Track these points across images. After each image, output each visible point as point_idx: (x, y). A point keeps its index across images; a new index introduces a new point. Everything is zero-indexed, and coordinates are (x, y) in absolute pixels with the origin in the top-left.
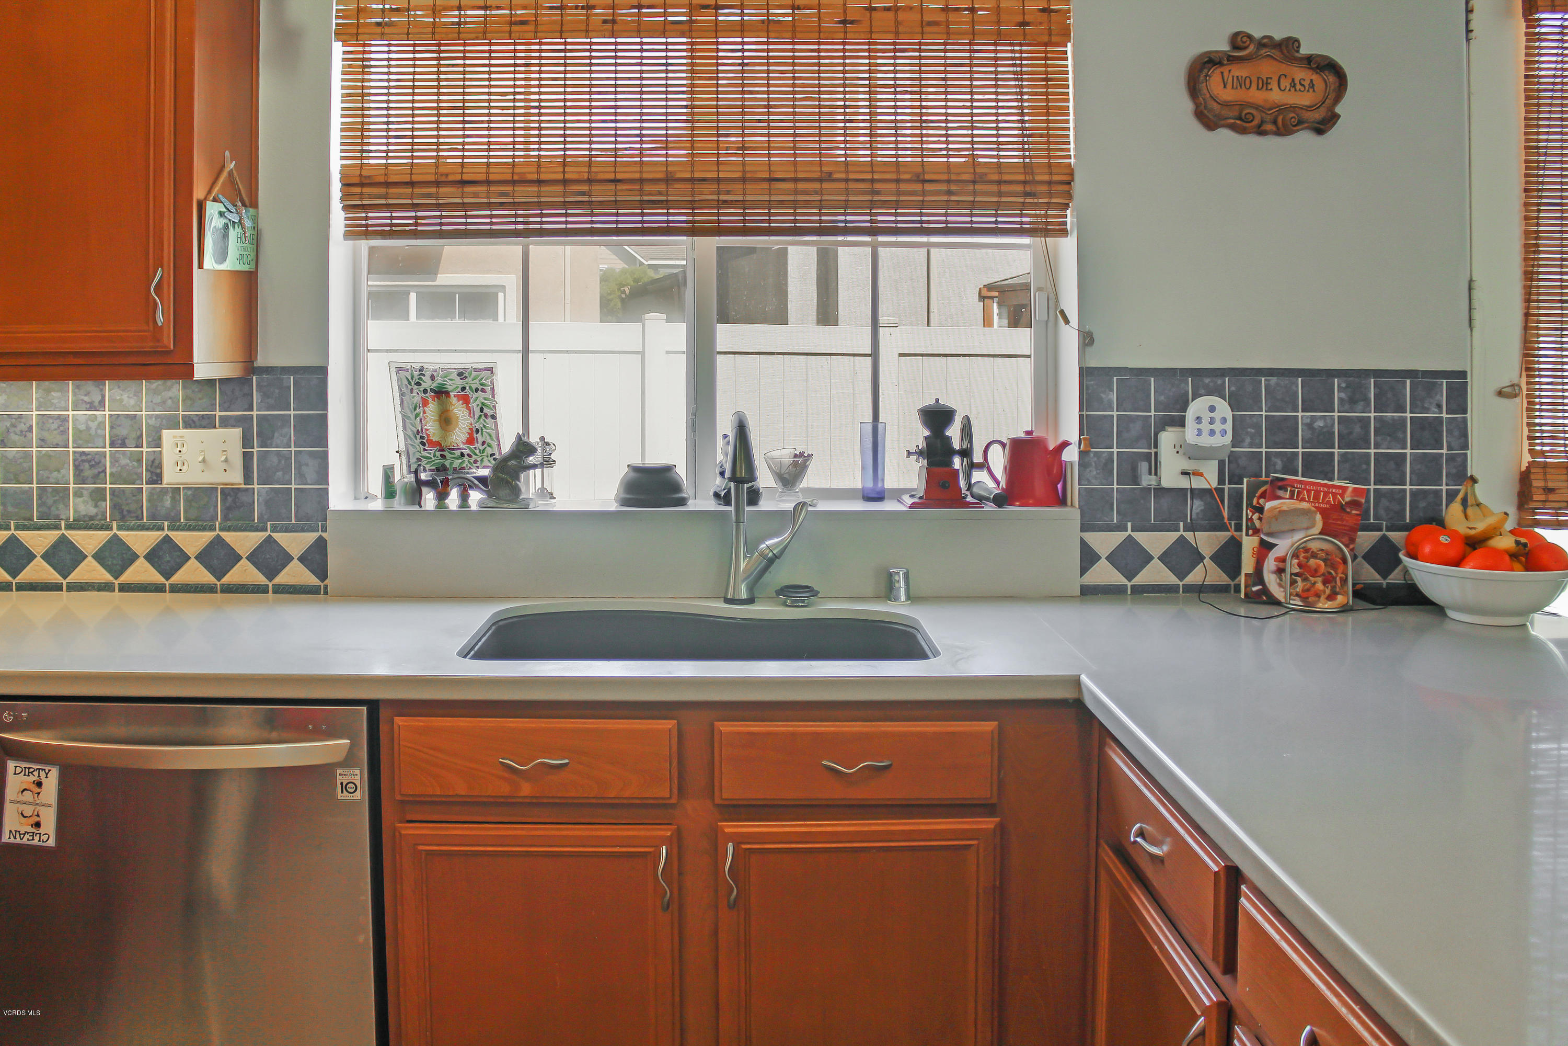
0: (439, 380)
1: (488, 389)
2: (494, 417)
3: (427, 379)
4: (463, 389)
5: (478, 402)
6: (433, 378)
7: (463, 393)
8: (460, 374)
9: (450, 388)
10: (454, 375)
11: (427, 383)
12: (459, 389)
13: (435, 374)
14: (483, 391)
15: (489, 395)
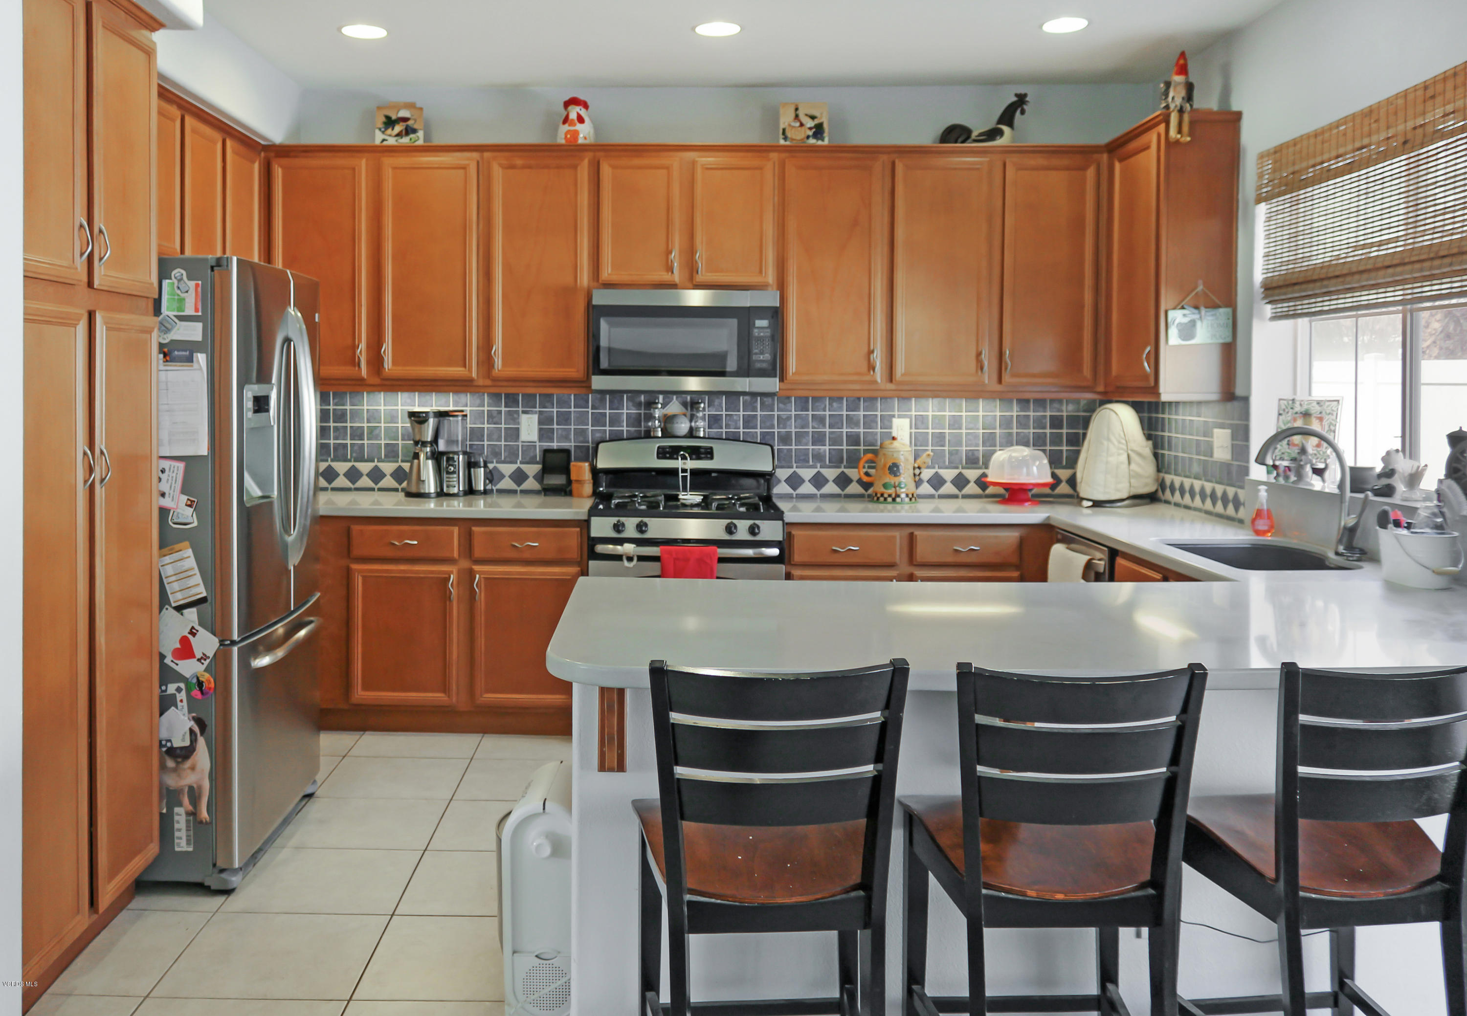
0: (1305, 407)
1: (1335, 414)
2: (1334, 432)
3: (1297, 404)
4: (1321, 413)
5: (1328, 422)
6: (1301, 405)
7: (1319, 416)
8: (1318, 403)
9: (1312, 412)
10: (1315, 404)
11: (1298, 408)
12: (1318, 413)
13: (1302, 403)
14: (1332, 414)
15: (1334, 417)
